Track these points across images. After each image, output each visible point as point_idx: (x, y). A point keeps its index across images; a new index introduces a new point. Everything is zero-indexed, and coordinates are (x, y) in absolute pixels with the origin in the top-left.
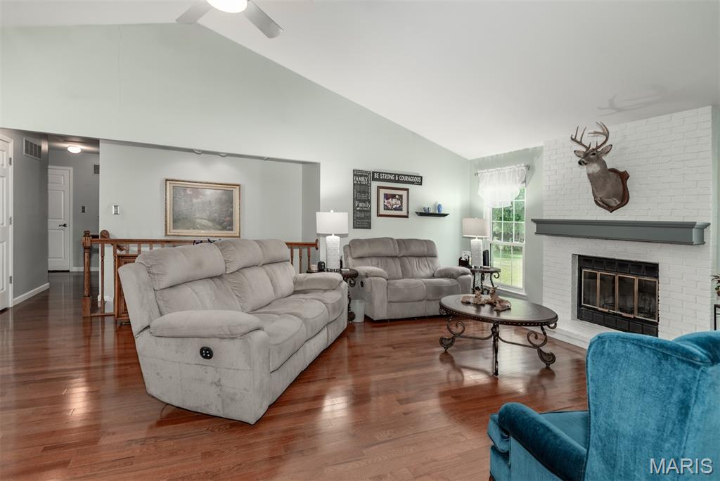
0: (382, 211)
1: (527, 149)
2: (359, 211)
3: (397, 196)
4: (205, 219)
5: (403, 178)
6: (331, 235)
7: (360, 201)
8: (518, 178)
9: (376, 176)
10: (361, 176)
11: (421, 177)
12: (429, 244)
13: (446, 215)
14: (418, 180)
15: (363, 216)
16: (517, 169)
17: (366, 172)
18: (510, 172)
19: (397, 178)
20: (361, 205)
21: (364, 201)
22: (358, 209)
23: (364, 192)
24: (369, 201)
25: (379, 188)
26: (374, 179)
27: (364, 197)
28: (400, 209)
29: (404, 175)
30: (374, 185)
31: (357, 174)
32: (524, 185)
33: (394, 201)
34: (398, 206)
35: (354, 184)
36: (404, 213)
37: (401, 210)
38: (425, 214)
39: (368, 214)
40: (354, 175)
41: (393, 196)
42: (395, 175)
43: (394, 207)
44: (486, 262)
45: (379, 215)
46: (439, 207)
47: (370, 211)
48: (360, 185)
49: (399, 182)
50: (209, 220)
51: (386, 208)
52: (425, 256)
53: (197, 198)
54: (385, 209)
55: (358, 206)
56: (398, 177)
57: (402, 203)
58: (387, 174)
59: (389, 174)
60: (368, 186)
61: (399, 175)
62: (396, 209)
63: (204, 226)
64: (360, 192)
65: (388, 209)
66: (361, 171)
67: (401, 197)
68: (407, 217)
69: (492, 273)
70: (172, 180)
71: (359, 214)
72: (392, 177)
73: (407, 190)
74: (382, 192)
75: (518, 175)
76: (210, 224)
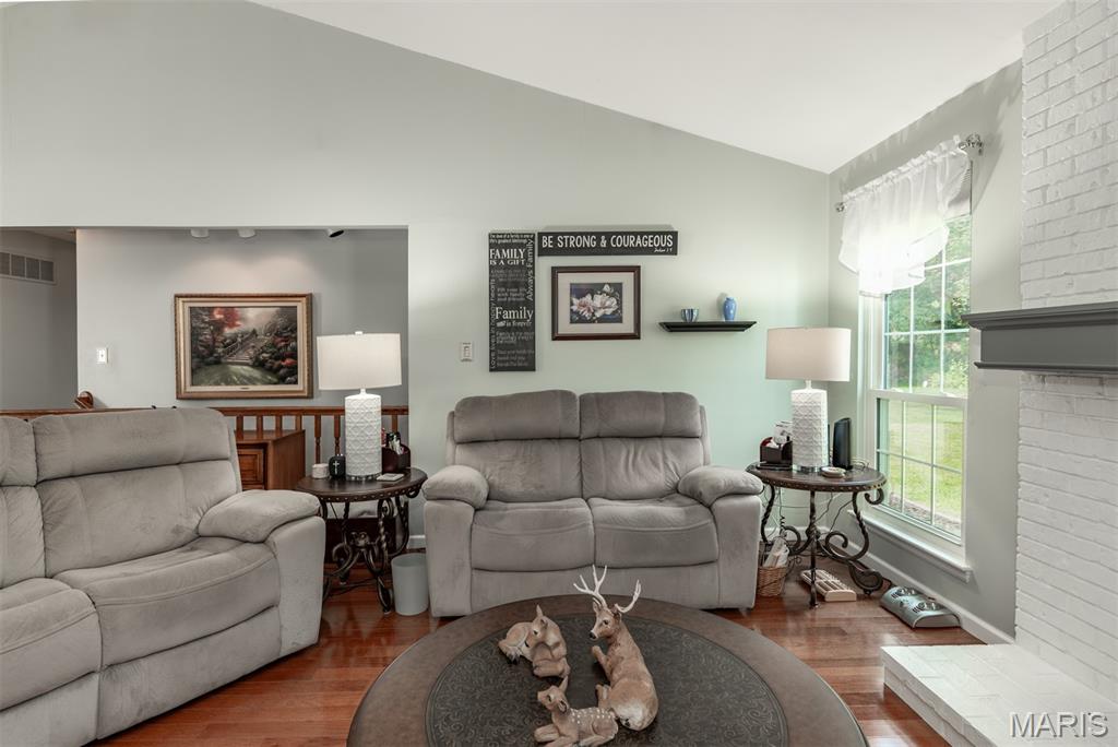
0: (565, 327)
1: (977, 87)
2: (504, 329)
3: (606, 288)
4: (247, 364)
5: (622, 242)
6: (357, 391)
7: (506, 306)
8: (940, 187)
9: (547, 243)
10: (507, 246)
11: (675, 234)
12: (680, 402)
13: (748, 325)
14: (665, 242)
15: (513, 339)
16: (938, 160)
17: (522, 236)
18: (920, 174)
19: (606, 242)
20: (507, 315)
21: (516, 306)
22: (501, 324)
23: (516, 285)
24: (531, 305)
25: (555, 271)
26: (544, 252)
27: (514, 295)
28: (616, 317)
29: (622, 234)
30: (544, 265)
31: (497, 242)
32: (965, 207)
33: (598, 300)
34: (609, 312)
35: (491, 267)
36: (627, 326)
37: (619, 320)
38: (683, 326)
39: (526, 336)
40: (491, 246)
41: (594, 290)
42: (598, 235)
43: (598, 315)
44: (840, 456)
45: (556, 337)
46: (725, 306)
47: (532, 328)
48: (507, 267)
49: (609, 251)
50: (253, 366)
51: (577, 318)
52: (660, 437)
53: (232, 325)
54: (572, 321)
55: (501, 319)
56: (608, 240)
57: (620, 303)
58: (575, 234)
59: (582, 234)
60: (527, 269)
61: (608, 235)
62: (604, 319)
63: (244, 377)
64: (504, 285)
65: (582, 320)
66: (508, 236)
67: (617, 289)
68: (636, 336)
69: (855, 490)
70: (186, 296)
71: (502, 338)
72: (590, 242)
73: (636, 270)
74: (565, 281)
75: (942, 180)
76: (256, 373)
